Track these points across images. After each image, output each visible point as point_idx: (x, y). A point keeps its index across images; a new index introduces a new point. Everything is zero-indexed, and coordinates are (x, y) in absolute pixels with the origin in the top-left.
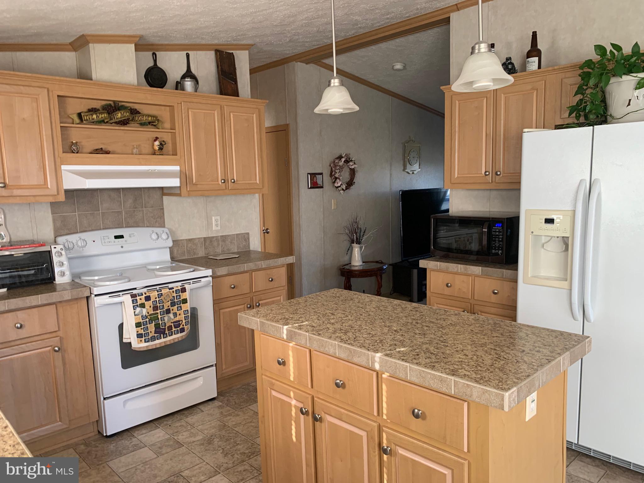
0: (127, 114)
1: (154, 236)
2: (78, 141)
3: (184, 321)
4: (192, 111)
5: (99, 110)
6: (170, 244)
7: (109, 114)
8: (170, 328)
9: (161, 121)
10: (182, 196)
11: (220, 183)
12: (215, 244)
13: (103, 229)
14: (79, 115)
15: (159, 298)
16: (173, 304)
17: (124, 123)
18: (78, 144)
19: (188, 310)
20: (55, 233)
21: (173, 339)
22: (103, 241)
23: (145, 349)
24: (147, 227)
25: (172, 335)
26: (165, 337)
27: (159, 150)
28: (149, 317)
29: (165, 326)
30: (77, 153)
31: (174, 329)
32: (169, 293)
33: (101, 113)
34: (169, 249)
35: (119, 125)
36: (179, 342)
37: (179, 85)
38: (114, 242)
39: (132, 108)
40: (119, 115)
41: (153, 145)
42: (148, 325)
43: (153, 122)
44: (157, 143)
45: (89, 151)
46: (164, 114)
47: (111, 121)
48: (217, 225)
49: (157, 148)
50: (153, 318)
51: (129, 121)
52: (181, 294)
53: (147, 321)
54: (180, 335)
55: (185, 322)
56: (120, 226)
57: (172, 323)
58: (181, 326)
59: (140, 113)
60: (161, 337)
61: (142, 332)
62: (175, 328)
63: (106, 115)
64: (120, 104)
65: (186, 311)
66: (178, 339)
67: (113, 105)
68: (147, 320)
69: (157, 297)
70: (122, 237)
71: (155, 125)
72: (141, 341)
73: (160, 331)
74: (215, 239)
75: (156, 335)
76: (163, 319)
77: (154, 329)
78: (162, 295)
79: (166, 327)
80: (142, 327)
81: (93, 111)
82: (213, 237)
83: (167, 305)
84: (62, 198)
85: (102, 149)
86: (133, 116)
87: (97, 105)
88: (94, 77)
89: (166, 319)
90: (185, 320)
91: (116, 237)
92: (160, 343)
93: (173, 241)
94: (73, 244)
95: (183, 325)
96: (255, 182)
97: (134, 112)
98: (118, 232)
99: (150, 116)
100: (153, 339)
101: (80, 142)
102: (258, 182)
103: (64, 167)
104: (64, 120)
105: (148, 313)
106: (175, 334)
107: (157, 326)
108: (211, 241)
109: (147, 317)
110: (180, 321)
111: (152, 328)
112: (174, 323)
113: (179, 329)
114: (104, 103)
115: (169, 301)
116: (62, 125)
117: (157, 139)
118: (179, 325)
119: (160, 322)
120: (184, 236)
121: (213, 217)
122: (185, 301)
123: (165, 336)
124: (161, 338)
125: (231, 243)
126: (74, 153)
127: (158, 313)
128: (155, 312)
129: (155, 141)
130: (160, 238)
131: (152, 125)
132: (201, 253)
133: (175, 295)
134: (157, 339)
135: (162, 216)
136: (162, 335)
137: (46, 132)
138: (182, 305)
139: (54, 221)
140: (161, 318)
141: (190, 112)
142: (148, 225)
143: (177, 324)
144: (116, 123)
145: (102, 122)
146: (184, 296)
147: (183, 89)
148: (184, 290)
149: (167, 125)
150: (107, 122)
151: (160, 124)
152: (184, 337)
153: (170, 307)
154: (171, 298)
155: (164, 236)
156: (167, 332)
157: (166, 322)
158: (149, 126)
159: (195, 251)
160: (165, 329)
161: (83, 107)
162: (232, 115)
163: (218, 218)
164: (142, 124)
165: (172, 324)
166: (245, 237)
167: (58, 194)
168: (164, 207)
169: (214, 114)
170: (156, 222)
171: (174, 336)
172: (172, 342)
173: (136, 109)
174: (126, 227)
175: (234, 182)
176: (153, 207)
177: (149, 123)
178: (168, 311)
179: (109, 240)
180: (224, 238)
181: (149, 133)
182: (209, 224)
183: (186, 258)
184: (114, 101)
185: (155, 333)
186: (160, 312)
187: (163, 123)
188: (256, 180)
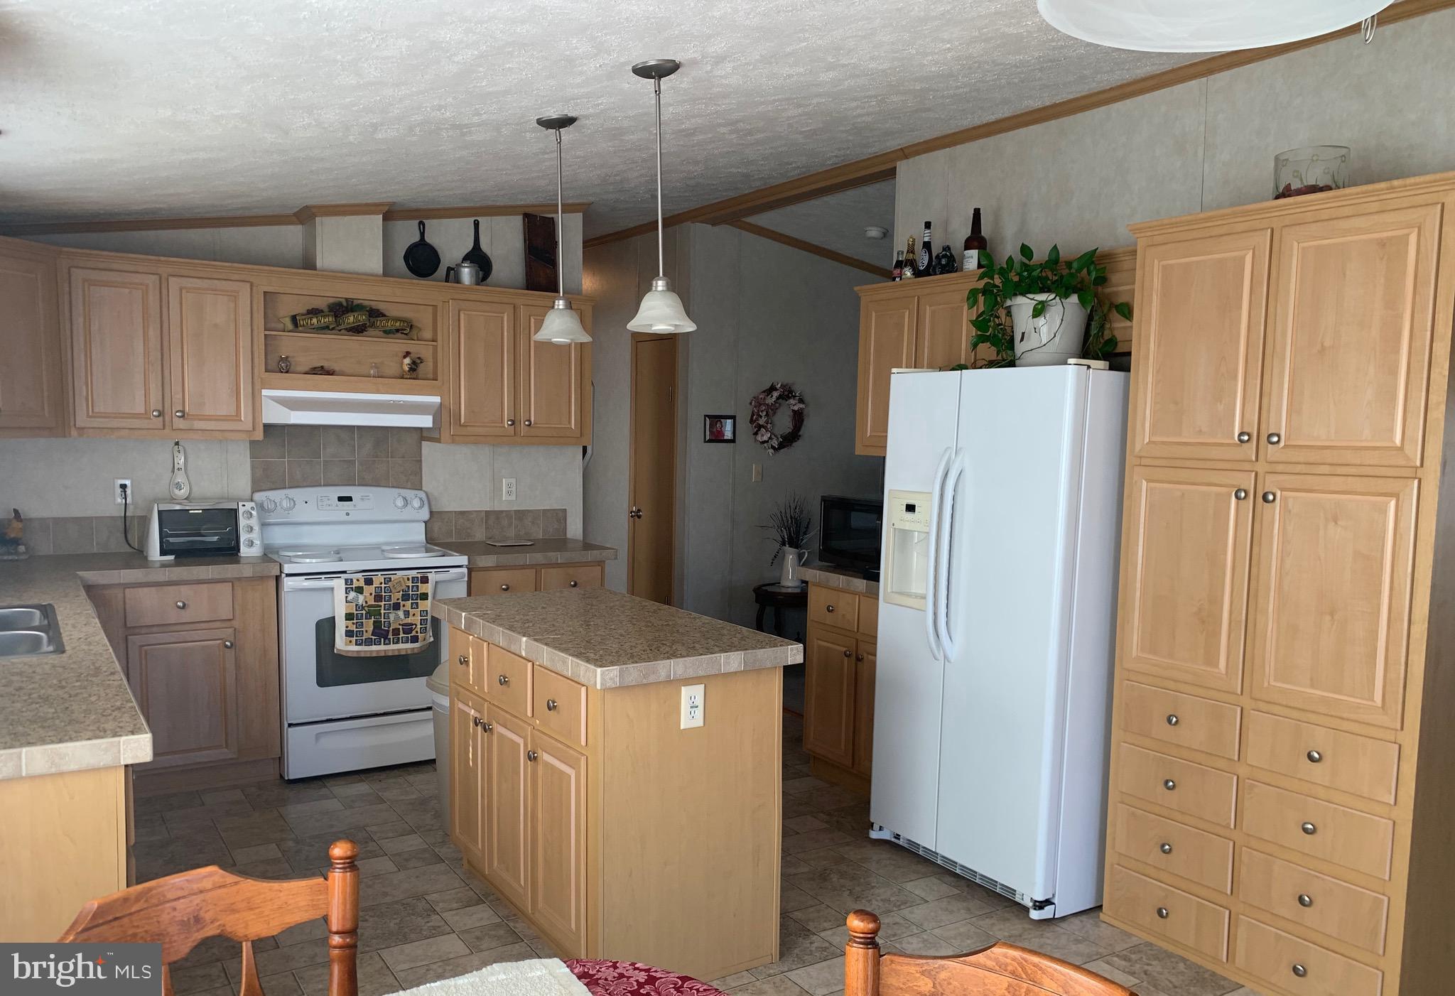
0: (363, 318)
1: (400, 502)
2: (287, 354)
3: (419, 626)
4: (465, 314)
5: (322, 311)
6: (427, 517)
7: (336, 317)
8: (396, 632)
9: (417, 327)
10: (442, 441)
11: (506, 426)
12: (505, 522)
13: (324, 485)
14: (294, 318)
15: (385, 584)
16: (406, 597)
17: (358, 330)
18: (289, 359)
19: (427, 611)
20: (252, 488)
21: (399, 650)
22: (320, 503)
23: (355, 655)
24: (393, 487)
25: (397, 643)
26: (387, 644)
27: (409, 371)
28: (366, 608)
29: (389, 628)
30: (287, 372)
31: (402, 635)
32: (401, 580)
33: (325, 317)
34: (424, 524)
35: (351, 333)
36: (406, 655)
37: (452, 272)
38: (337, 506)
39: (374, 308)
40: (350, 319)
41: (402, 363)
42: (364, 621)
43: (403, 330)
44: (407, 361)
45: (306, 369)
46: (423, 318)
47: (340, 328)
48: (509, 493)
49: (406, 368)
50: (372, 612)
51: (366, 328)
52: (419, 584)
53: (362, 614)
54: (409, 646)
55: (421, 628)
56: (350, 483)
57: (400, 625)
58: (414, 633)
59: (384, 315)
60: (381, 641)
61: (353, 628)
62: (404, 633)
63: (330, 319)
64: (356, 302)
65: (423, 611)
66: (406, 651)
67: (345, 304)
68: (364, 612)
69: (383, 581)
70: (349, 499)
71: (406, 334)
72: (351, 642)
73: (381, 633)
74: (504, 515)
75: (373, 637)
76: (387, 616)
77: (372, 629)
78: (391, 581)
79: (391, 628)
80: (355, 621)
81: (314, 312)
82: (502, 512)
83: (396, 596)
84: (259, 435)
85: (322, 367)
86: (372, 320)
87: (321, 304)
88: (319, 264)
89: (392, 617)
90: (421, 624)
91: (341, 499)
92: (378, 651)
93: (431, 513)
94: (276, 503)
95: (417, 632)
96: (569, 426)
97: (375, 313)
98: (345, 492)
99: (401, 321)
100: (368, 642)
101: (293, 357)
102: (573, 427)
103: (265, 392)
104: (273, 325)
105: (366, 602)
106: (402, 643)
107: (377, 625)
108: (498, 518)
109: (363, 608)
110: (413, 625)
111: (369, 625)
112: (402, 625)
113: (409, 635)
114: (332, 301)
115: (399, 592)
116: (267, 333)
117: (407, 354)
118: (410, 631)
119: (383, 620)
120: (451, 504)
121: (504, 480)
122: (425, 597)
123: (387, 642)
124: (380, 644)
125: (533, 523)
126: (282, 372)
127: (381, 606)
128: (376, 603)
129: (405, 357)
130: (409, 506)
131: (402, 333)
132: (479, 535)
133: (411, 585)
134: (375, 644)
135: (418, 472)
136: (382, 639)
137: (244, 342)
138: (419, 601)
139: (253, 468)
140: (384, 613)
141: (462, 316)
142: (395, 485)
143: (408, 628)
144: (346, 329)
145: (325, 328)
146: (423, 588)
147: (458, 280)
148: (425, 580)
149: (428, 334)
150: (333, 329)
151: (414, 332)
152: (416, 651)
153: (400, 601)
154: (404, 587)
155: (416, 503)
156: (390, 636)
157: (391, 622)
158: (399, 335)
159: (469, 531)
160: (388, 631)
161: (300, 309)
162: (532, 320)
163: (513, 481)
164: (387, 332)
165: (401, 627)
166: (560, 516)
167: (254, 429)
168: (423, 459)
169: (502, 318)
170: (407, 482)
171: (401, 646)
172: (396, 653)
173: (378, 310)
174: (359, 485)
175: (530, 425)
176: (403, 457)
177: (397, 331)
178: (397, 607)
179: (329, 502)
180: (521, 515)
181: (397, 345)
182: (496, 490)
183: (454, 541)
184: (346, 299)
185: (372, 635)
186: (385, 605)
187: (420, 330)
188: (570, 422)
